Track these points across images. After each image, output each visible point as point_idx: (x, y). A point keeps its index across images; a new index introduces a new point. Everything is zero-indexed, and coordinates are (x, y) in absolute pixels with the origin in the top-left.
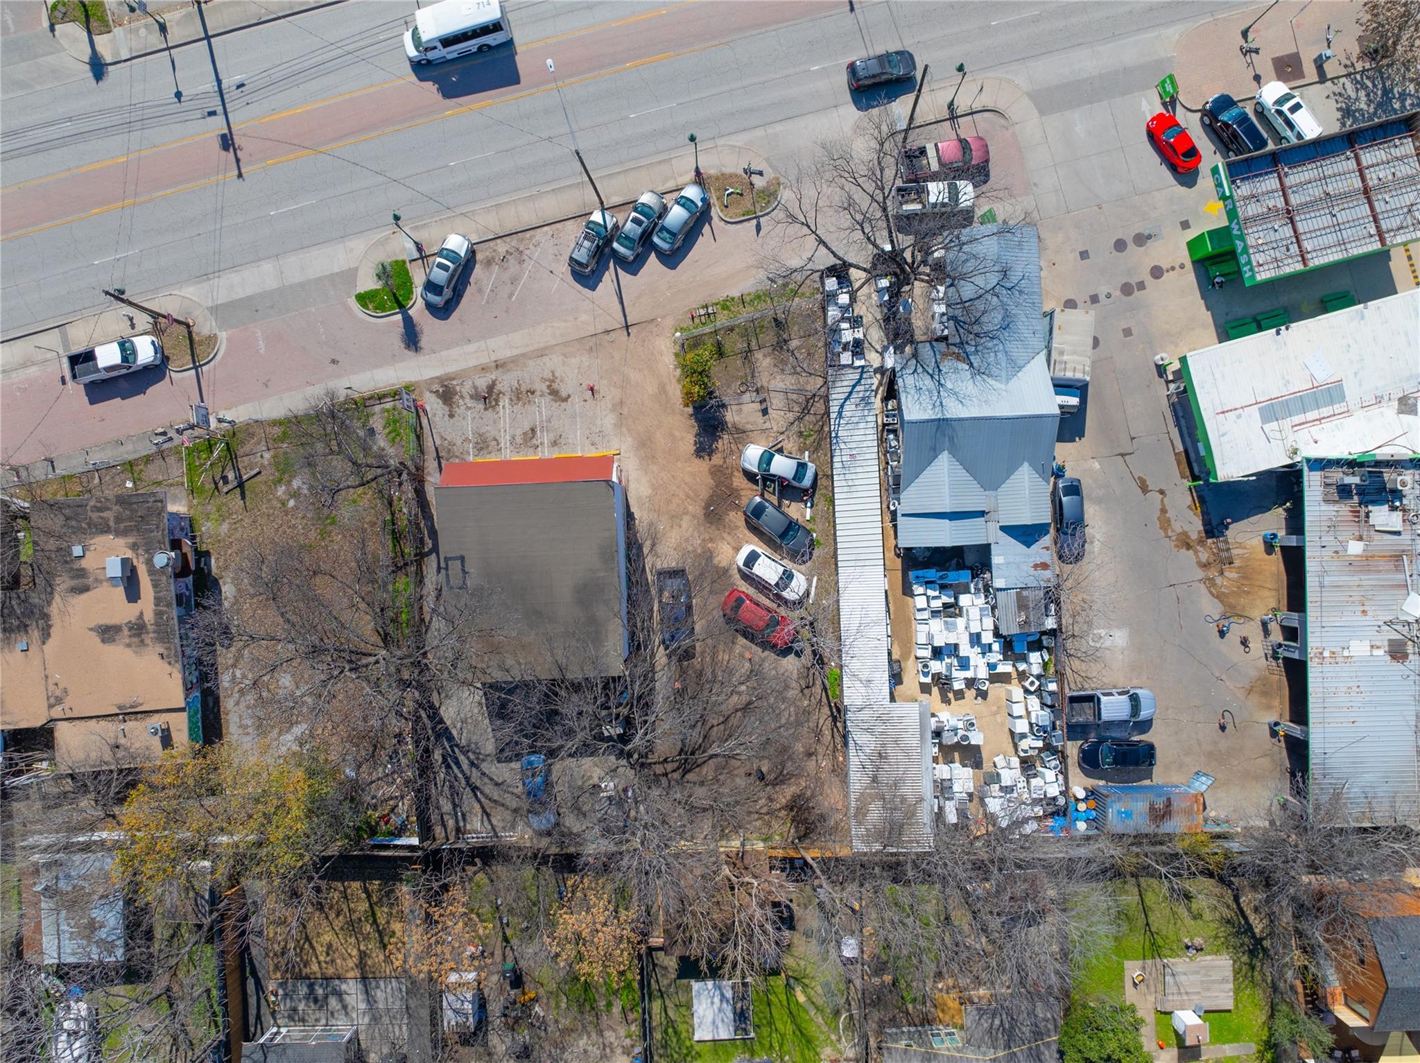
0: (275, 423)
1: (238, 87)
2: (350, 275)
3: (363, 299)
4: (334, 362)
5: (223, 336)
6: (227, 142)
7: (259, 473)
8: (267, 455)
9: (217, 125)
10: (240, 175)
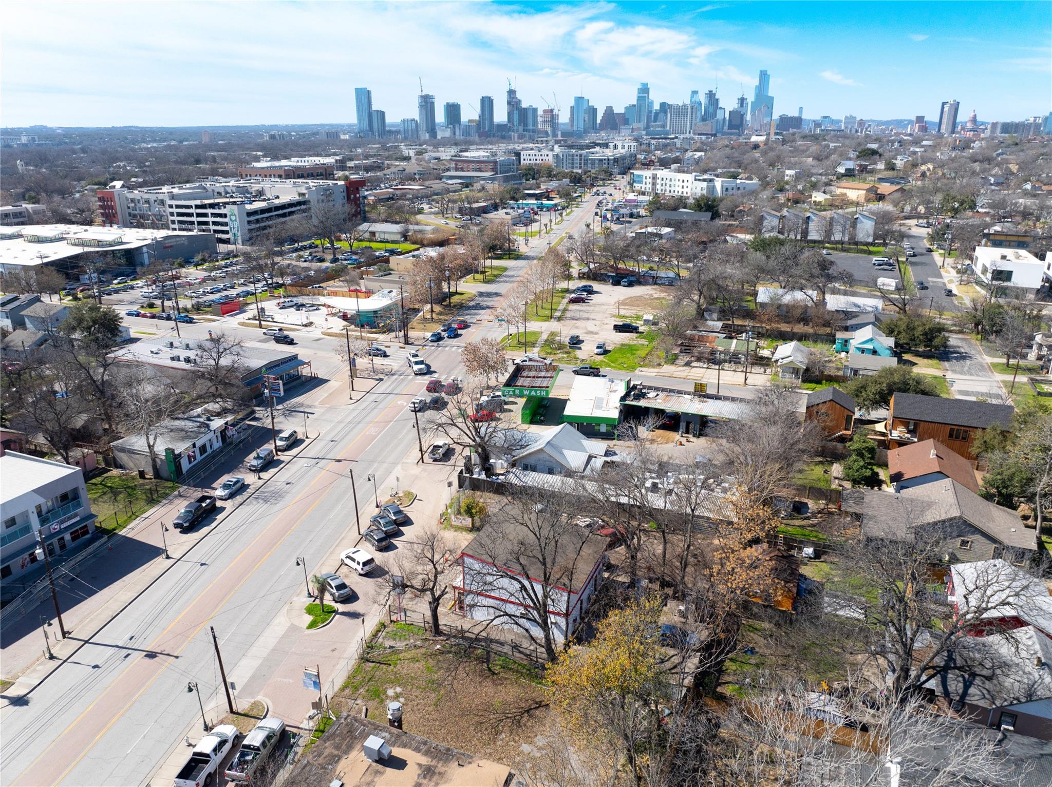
0: (343, 689)
1: (131, 639)
2: (293, 628)
3: (312, 625)
4: (333, 650)
5: (260, 698)
6: (151, 655)
7: (367, 710)
8: (359, 702)
9: (137, 657)
10: (177, 657)
